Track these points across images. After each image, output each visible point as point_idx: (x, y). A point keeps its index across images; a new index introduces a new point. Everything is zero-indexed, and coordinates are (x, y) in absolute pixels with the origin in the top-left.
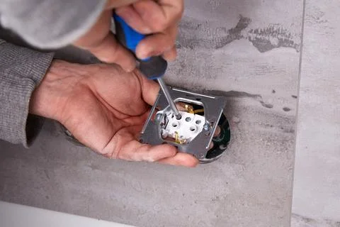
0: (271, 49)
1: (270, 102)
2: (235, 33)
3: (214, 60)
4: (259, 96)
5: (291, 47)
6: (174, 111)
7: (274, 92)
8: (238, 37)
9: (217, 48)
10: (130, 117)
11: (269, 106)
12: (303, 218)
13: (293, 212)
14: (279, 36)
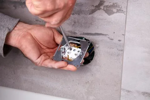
0: (113, 14)
1: (112, 37)
2: (98, 7)
3: (88, 19)
4: (108, 35)
5: (122, 12)
6: (69, 47)
7: (114, 33)
8: (99, 9)
9: (90, 14)
10: (48, 48)
11: (112, 39)
12: (127, 91)
13: (122, 88)
14: (117, 8)
